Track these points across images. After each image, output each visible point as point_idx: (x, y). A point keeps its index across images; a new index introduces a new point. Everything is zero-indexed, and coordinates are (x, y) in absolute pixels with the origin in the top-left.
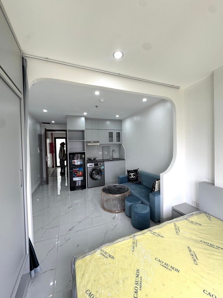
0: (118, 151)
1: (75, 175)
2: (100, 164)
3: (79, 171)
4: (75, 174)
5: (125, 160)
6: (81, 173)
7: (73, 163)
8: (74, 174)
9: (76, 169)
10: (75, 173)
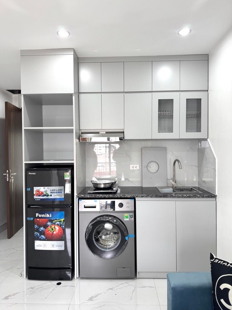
0: (197, 165)
1: (42, 233)
2: (121, 205)
3: (51, 221)
4: (42, 229)
5: (214, 196)
6: (57, 228)
7: (35, 197)
8: (37, 230)
9: (43, 216)
10: (40, 226)
